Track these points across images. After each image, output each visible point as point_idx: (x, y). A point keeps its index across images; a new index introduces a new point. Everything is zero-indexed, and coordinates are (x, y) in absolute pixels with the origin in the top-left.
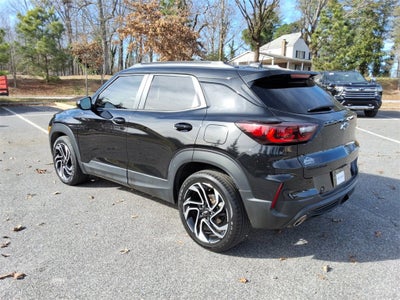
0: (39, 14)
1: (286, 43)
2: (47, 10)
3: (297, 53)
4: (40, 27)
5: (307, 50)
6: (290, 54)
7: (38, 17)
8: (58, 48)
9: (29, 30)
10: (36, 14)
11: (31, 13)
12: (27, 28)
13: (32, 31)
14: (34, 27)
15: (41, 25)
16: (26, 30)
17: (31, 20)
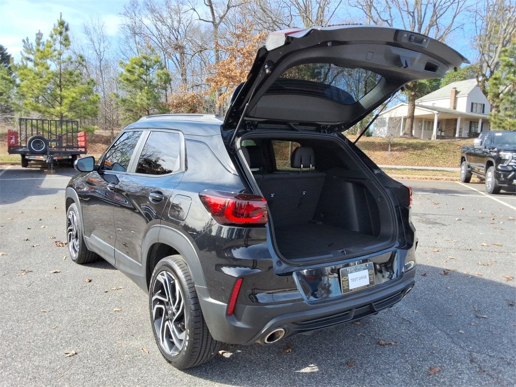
0: (144, 61)
1: (457, 93)
2: (153, 58)
3: (472, 106)
4: (144, 77)
5: (487, 101)
6: (462, 107)
7: (142, 66)
8: (163, 100)
9: (130, 80)
10: (140, 62)
11: (134, 61)
12: (129, 78)
13: (134, 81)
14: (136, 77)
15: (145, 75)
16: (127, 80)
17: (134, 68)
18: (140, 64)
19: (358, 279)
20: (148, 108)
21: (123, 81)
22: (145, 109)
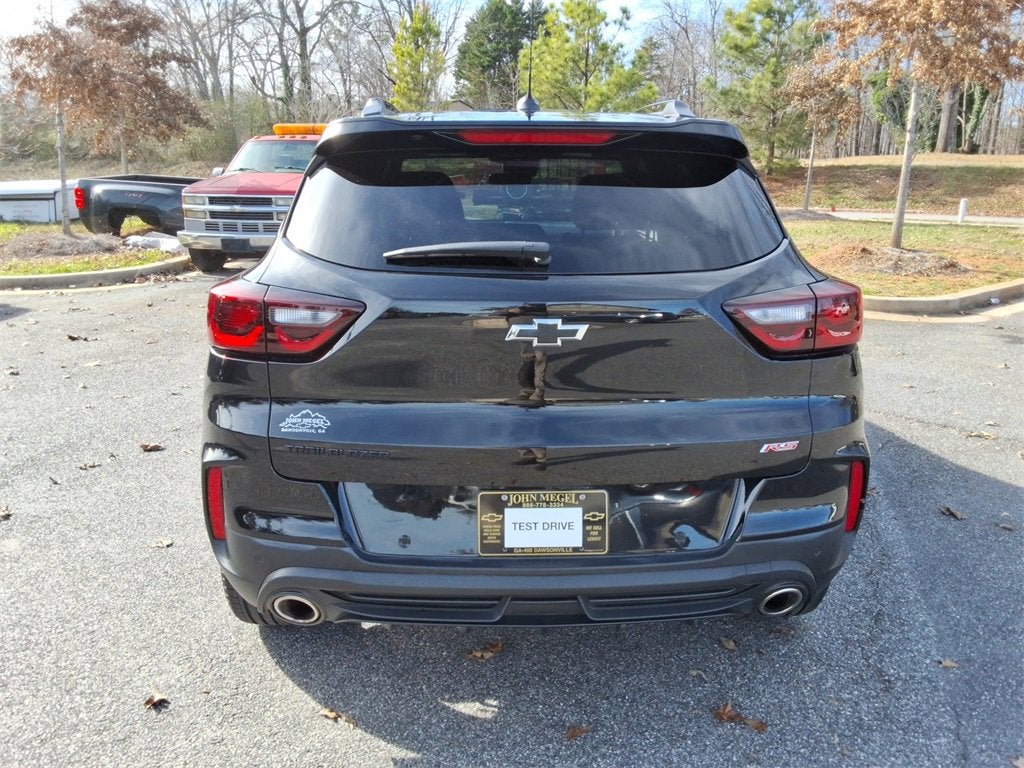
4: (771, 37)
7: (769, 13)
9: (741, 48)
10: (765, 6)
11: (754, 6)
12: (739, 42)
13: (748, 48)
14: (754, 40)
15: (775, 33)
16: (736, 47)
17: (752, 21)
18: (765, 10)
19: (540, 526)
20: (774, 104)
21: (726, 50)
22: (769, 107)
